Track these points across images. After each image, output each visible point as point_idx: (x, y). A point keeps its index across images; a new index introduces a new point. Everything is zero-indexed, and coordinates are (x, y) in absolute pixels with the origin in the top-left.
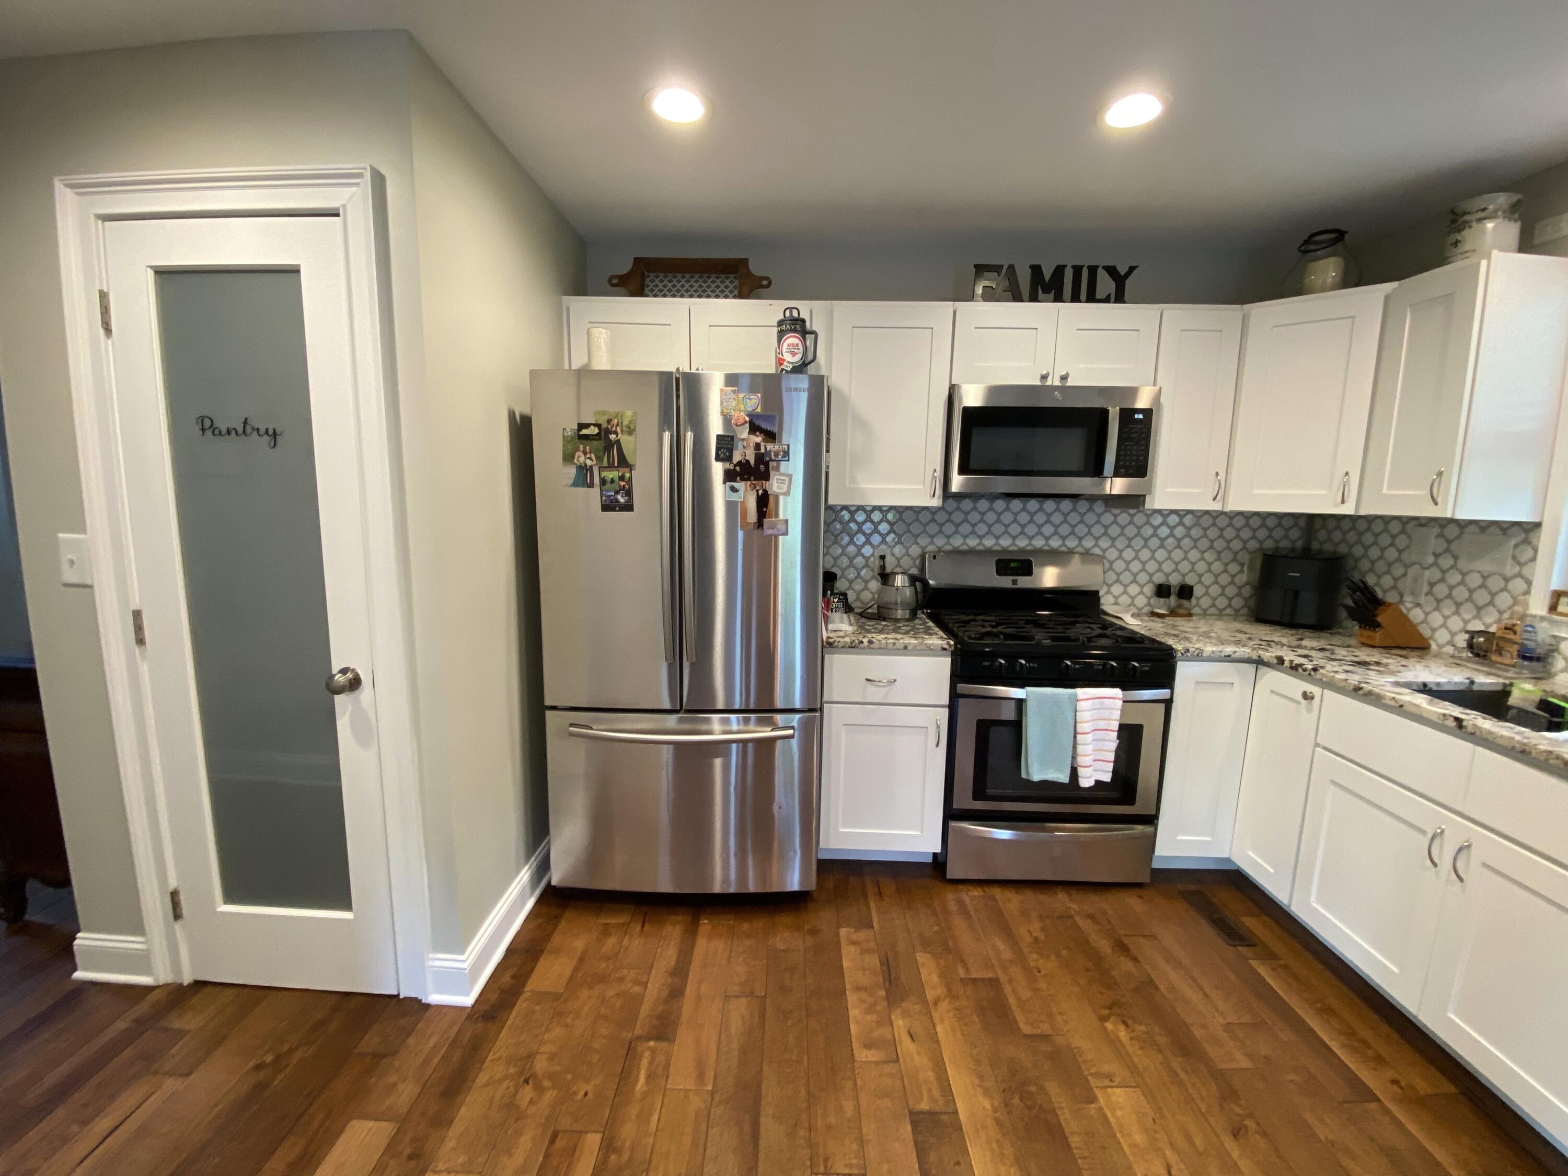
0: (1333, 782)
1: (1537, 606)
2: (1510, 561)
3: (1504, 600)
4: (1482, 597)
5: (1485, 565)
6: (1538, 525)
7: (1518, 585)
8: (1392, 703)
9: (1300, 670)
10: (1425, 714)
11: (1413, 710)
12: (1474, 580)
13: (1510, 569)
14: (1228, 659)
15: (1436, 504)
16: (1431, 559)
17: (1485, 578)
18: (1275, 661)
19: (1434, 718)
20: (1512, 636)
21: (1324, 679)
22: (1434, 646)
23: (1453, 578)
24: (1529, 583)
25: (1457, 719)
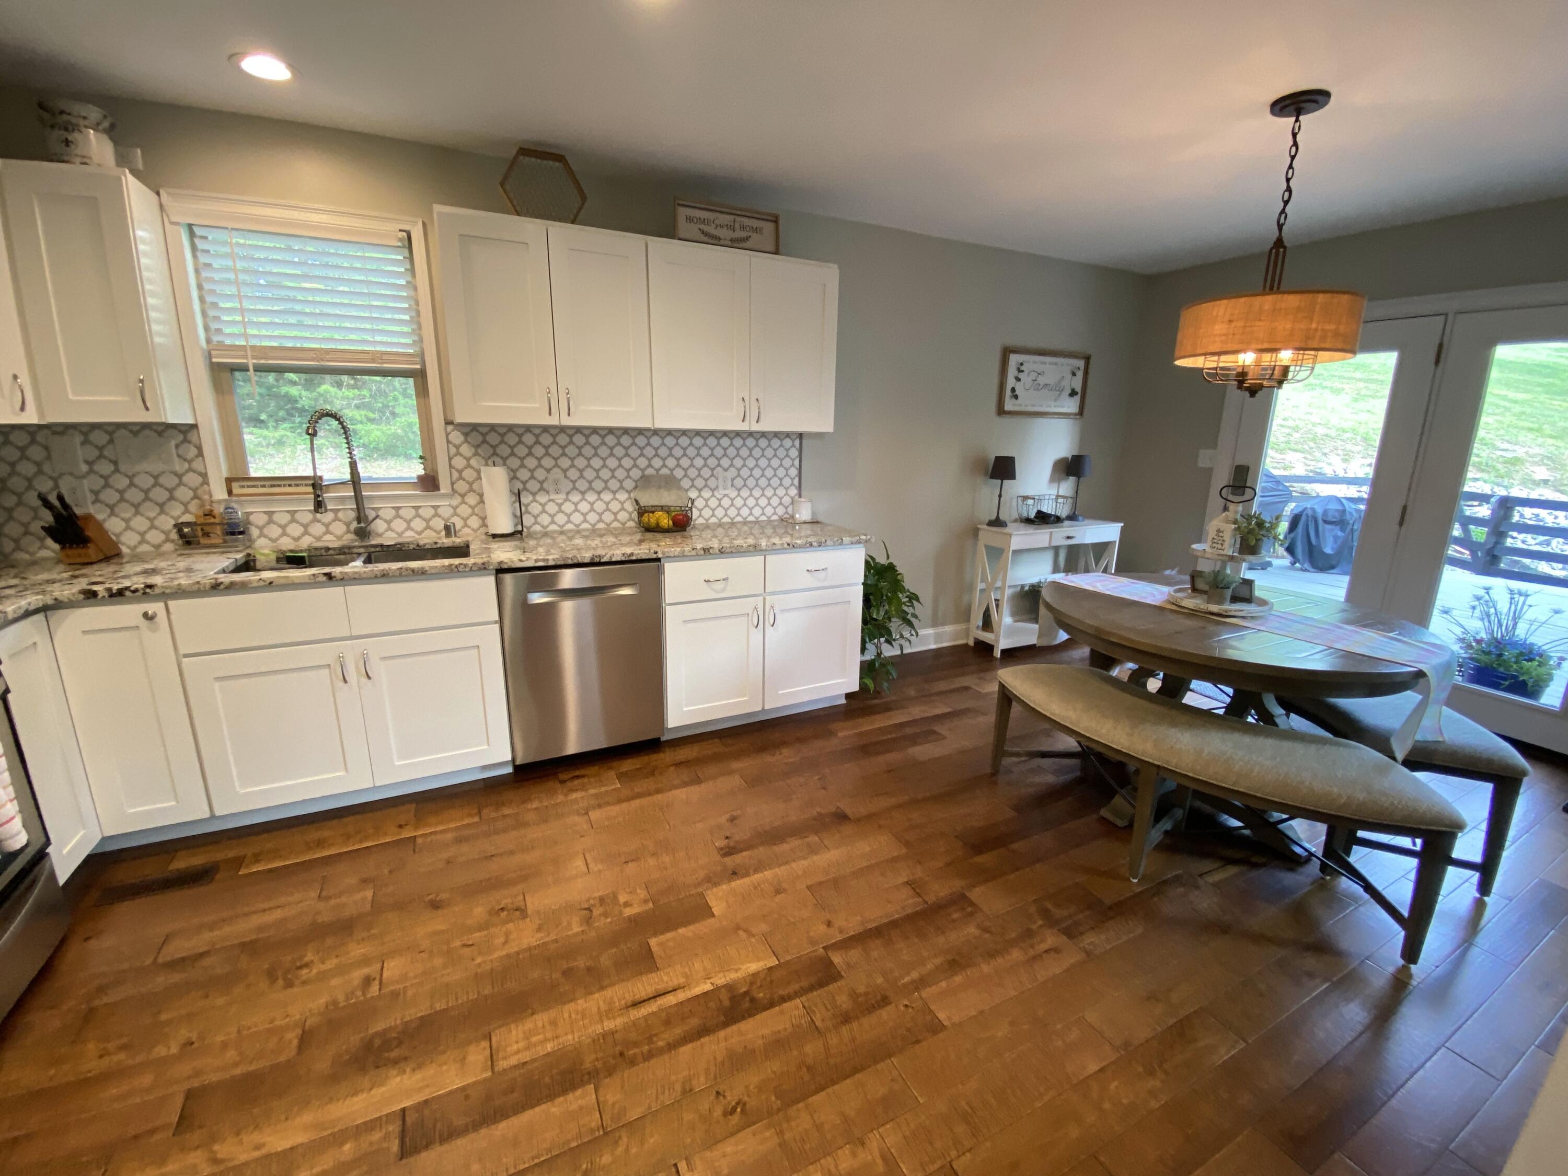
0: (218, 679)
1: (219, 493)
2: (176, 459)
3: (184, 493)
4: (159, 494)
5: (155, 466)
6: (194, 427)
7: (192, 479)
8: (262, 583)
9: (128, 593)
10: (296, 581)
11: (283, 581)
12: (145, 481)
13: (180, 467)
14: (28, 614)
15: (147, 409)
16: (84, 468)
17: (156, 477)
18: (82, 596)
19: (307, 581)
20: (212, 520)
21: (168, 591)
22: (125, 550)
23: (121, 482)
24: (204, 475)
25: (325, 574)
